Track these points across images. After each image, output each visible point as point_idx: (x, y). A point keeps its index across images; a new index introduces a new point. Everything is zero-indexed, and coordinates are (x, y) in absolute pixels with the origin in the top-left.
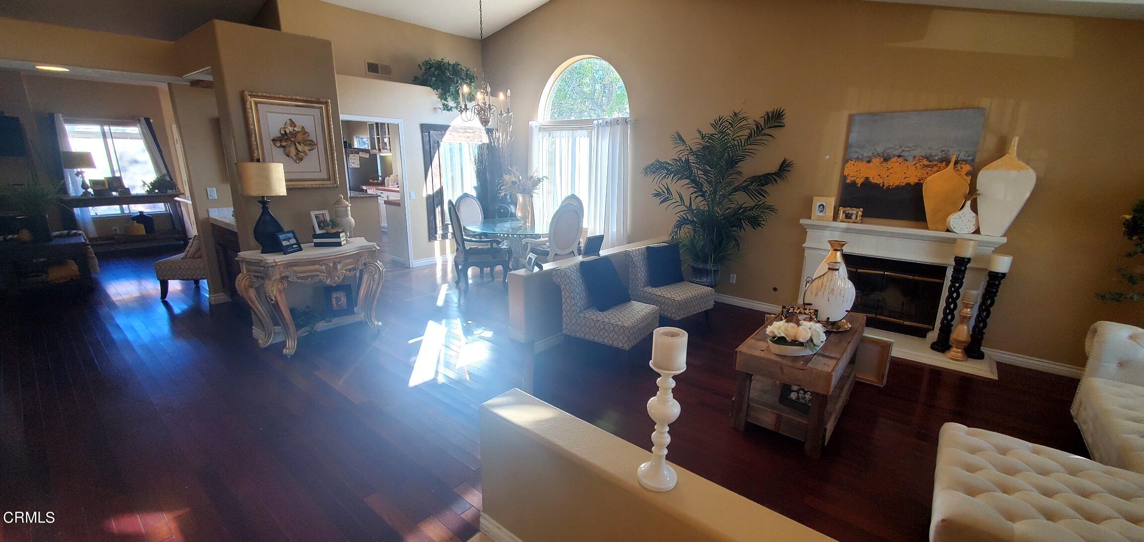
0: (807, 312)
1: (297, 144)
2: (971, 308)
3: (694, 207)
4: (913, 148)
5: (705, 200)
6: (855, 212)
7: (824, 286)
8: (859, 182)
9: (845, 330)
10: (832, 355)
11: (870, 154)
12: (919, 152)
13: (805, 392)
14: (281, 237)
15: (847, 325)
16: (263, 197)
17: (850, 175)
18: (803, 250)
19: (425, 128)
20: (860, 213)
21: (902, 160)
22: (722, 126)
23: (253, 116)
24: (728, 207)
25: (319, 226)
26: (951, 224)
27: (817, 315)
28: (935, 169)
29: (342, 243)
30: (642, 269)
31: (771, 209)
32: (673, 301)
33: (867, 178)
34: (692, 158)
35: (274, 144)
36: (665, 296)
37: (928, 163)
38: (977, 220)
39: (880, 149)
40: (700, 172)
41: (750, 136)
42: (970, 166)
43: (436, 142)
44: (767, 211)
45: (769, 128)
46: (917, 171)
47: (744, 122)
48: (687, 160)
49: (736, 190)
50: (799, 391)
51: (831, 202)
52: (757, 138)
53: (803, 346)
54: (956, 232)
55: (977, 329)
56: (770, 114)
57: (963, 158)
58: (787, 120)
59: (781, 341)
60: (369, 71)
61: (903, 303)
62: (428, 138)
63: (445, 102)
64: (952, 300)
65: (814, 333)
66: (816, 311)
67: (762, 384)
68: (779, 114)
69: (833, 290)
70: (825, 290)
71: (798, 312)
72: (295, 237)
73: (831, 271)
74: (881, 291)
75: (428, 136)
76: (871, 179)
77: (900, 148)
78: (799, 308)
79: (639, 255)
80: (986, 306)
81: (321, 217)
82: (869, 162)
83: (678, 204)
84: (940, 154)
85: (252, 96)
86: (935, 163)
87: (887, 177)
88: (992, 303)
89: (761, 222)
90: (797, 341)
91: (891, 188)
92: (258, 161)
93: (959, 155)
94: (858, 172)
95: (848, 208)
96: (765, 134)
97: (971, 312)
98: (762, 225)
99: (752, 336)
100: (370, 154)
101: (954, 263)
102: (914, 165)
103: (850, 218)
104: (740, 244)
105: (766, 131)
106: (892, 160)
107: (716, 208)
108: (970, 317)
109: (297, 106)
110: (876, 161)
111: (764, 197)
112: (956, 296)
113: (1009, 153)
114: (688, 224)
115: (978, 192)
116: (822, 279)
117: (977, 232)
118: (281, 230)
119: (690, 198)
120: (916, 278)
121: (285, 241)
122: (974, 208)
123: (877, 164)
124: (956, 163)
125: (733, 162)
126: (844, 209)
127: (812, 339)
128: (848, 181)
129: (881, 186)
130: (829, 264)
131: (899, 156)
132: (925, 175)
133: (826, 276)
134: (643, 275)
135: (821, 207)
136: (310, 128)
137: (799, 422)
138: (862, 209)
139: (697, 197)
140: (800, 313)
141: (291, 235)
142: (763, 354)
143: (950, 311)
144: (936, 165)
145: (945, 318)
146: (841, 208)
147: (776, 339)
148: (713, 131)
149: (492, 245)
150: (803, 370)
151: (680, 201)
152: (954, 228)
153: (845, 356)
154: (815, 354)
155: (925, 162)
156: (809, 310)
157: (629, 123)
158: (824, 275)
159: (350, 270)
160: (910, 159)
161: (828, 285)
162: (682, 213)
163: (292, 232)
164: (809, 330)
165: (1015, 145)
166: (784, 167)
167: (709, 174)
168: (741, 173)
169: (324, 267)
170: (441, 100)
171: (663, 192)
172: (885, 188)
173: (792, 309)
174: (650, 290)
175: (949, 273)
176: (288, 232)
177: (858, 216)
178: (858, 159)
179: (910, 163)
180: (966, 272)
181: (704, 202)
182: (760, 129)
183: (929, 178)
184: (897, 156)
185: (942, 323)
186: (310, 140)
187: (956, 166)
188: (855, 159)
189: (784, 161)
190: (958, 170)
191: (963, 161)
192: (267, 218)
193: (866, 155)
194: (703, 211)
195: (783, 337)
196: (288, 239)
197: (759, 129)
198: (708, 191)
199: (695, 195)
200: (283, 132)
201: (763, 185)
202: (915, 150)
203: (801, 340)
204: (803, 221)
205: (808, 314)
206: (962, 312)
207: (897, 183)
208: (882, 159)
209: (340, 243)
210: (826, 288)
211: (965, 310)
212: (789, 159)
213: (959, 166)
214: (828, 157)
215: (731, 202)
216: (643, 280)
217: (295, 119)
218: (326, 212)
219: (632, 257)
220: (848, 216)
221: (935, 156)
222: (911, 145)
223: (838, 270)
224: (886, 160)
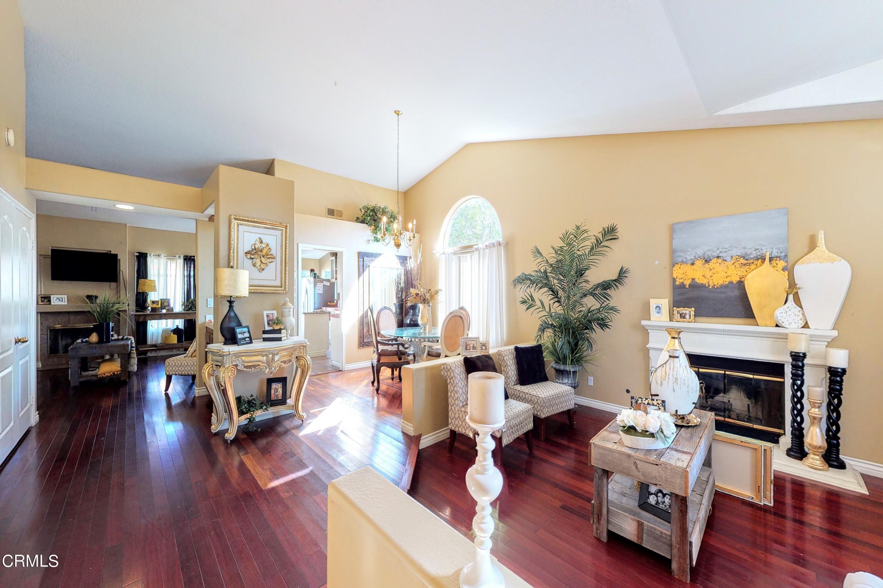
0: (655, 402)
1: (262, 257)
2: (819, 407)
3: (552, 311)
4: (729, 249)
5: (561, 305)
6: (688, 312)
7: (667, 374)
8: (687, 283)
9: (695, 424)
10: (685, 450)
11: (692, 257)
12: (735, 252)
13: (664, 495)
14: (238, 330)
15: (697, 420)
16: (231, 297)
17: (678, 278)
18: (648, 350)
19: (362, 255)
20: (693, 313)
21: (722, 261)
22: (569, 239)
23: (234, 234)
24: (579, 310)
25: (268, 324)
26: (779, 318)
27: (665, 406)
28: (753, 266)
29: (283, 339)
30: (512, 367)
31: (613, 309)
32: (538, 398)
33: (693, 279)
34: (549, 269)
35: (246, 256)
36: (531, 393)
37: (746, 262)
38: (803, 314)
39: (700, 252)
40: (555, 281)
41: (592, 249)
42: (784, 262)
43: (368, 266)
44: (611, 311)
45: (606, 241)
46: (737, 269)
47: (585, 235)
48: (545, 272)
49: (585, 295)
50: (657, 493)
51: (665, 303)
52: (598, 250)
53: (655, 437)
54: (785, 326)
55: (831, 433)
56: (606, 229)
57: (776, 254)
58: (620, 232)
59: (631, 430)
60: (328, 214)
61: (748, 405)
62: (362, 263)
63: (376, 235)
64: (798, 400)
65: (663, 422)
66: (663, 402)
67: (620, 485)
68: (613, 229)
69: (676, 379)
70: (669, 379)
71: (646, 402)
72: (249, 332)
73: (672, 359)
74: (725, 393)
75: (362, 261)
76: (697, 280)
77: (718, 249)
78: (646, 399)
79: (509, 354)
80: (833, 406)
81: (271, 316)
82: (693, 264)
83: (541, 309)
84: (754, 252)
85: (235, 219)
86: (751, 261)
87: (711, 277)
88: (840, 402)
89: (608, 323)
90: (647, 431)
91: (716, 287)
92: (232, 267)
93: (772, 252)
94: (685, 274)
95: (682, 308)
96: (604, 246)
97: (822, 412)
98: (609, 326)
99: (605, 428)
100: (330, 282)
101: (790, 360)
102: (733, 264)
103: (684, 318)
104: (593, 346)
105: (604, 244)
106: (713, 261)
107: (571, 313)
108: (821, 419)
109: (265, 228)
110: (699, 263)
111: (608, 300)
112: (801, 395)
113: (819, 246)
114: (549, 328)
115: (798, 286)
116: (665, 367)
117: (806, 326)
118: (240, 325)
119: (550, 305)
120: (756, 377)
121: (240, 335)
122: (798, 301)
123: (700, 265)
124: (771, 259)
125: (580, 273)
126: (678, 309)
127: (662, 429)
128: (677, 283)
129: (707, 286)
130: (669, 351)
131: (718, 257)
132: (745, 273)
133: (668, 364)
134: (513, 373)
135: (658, 308)
136: (272, 245)
137: (661, 532)
138: (693, 309)
139: (554, 303)
140: (648, 404)
141: (246, 330)
142: (615, 447)
143: (798, 412)
144: (753, 263)
145: (794, 421)
146: (675, 308)
147: (626, 428)
148: (562, 244)
149: (398, 348)
150: (657, 465)
151: (541, 307)
152: (783, 322)
153: (698, 451)
154: (668, 448)
155: (742, 261)
156: (657, 400)
157: (502, 245)
158: (665, 363)
159: (285, 362)
160: (729, 259)
161: (671, 374)
162: (544, 318)
163: (247, 327)
164: (657, 419)
165: (822, 238)
166: (622, 273)
167: (562, 283)
168: (589, 281)
169: (265, 358)
170: (373, 233)
171: (528, 299)
172: (710, 288)
173: (640, 400)
174: (519, 387)
175: (788, 370)
176: (245, 327)
177: (692, 316)
178: (683, 262)
179: (730, 263)
180: (804, 368)
181: (560, 307)
182: (600, 242)
183: (749, 276)
184: (717, 257)
185: (793, 426)
186: (272, 255)
187: (771, 262)
188: (680, 262)
189: (622, 268)
190: (774, 266)
191: (777, 257)
192: (232, 314)
193: (689, 258)
194: (560, 314)
195: (633, 426)
196: (243, 333)
197: (598, 242)
198: (562, 297)
199: (552, 301)
200: (253, 248)
201: (606, 290)
202: (731, 250)
203: (651, 430)
204: (644, 323)
205: (656, 406)
206: (810, 411)
207: (721, 282)
208: (704, 260)
209: (281, 338)
210: (670, 376)
211: (813, 409)
212: (626, 267)
213: (774, 262)
214: (657, 262)
215: (581, 306)
216: (513, 379)
217: (262, 237)
218: (275, 312)
219: (504, 356)
220: (683, 316)
221: (750, 254)
222: (726, 246)
223: (678, 357)
224: (707, 261)
